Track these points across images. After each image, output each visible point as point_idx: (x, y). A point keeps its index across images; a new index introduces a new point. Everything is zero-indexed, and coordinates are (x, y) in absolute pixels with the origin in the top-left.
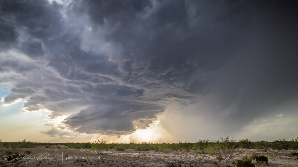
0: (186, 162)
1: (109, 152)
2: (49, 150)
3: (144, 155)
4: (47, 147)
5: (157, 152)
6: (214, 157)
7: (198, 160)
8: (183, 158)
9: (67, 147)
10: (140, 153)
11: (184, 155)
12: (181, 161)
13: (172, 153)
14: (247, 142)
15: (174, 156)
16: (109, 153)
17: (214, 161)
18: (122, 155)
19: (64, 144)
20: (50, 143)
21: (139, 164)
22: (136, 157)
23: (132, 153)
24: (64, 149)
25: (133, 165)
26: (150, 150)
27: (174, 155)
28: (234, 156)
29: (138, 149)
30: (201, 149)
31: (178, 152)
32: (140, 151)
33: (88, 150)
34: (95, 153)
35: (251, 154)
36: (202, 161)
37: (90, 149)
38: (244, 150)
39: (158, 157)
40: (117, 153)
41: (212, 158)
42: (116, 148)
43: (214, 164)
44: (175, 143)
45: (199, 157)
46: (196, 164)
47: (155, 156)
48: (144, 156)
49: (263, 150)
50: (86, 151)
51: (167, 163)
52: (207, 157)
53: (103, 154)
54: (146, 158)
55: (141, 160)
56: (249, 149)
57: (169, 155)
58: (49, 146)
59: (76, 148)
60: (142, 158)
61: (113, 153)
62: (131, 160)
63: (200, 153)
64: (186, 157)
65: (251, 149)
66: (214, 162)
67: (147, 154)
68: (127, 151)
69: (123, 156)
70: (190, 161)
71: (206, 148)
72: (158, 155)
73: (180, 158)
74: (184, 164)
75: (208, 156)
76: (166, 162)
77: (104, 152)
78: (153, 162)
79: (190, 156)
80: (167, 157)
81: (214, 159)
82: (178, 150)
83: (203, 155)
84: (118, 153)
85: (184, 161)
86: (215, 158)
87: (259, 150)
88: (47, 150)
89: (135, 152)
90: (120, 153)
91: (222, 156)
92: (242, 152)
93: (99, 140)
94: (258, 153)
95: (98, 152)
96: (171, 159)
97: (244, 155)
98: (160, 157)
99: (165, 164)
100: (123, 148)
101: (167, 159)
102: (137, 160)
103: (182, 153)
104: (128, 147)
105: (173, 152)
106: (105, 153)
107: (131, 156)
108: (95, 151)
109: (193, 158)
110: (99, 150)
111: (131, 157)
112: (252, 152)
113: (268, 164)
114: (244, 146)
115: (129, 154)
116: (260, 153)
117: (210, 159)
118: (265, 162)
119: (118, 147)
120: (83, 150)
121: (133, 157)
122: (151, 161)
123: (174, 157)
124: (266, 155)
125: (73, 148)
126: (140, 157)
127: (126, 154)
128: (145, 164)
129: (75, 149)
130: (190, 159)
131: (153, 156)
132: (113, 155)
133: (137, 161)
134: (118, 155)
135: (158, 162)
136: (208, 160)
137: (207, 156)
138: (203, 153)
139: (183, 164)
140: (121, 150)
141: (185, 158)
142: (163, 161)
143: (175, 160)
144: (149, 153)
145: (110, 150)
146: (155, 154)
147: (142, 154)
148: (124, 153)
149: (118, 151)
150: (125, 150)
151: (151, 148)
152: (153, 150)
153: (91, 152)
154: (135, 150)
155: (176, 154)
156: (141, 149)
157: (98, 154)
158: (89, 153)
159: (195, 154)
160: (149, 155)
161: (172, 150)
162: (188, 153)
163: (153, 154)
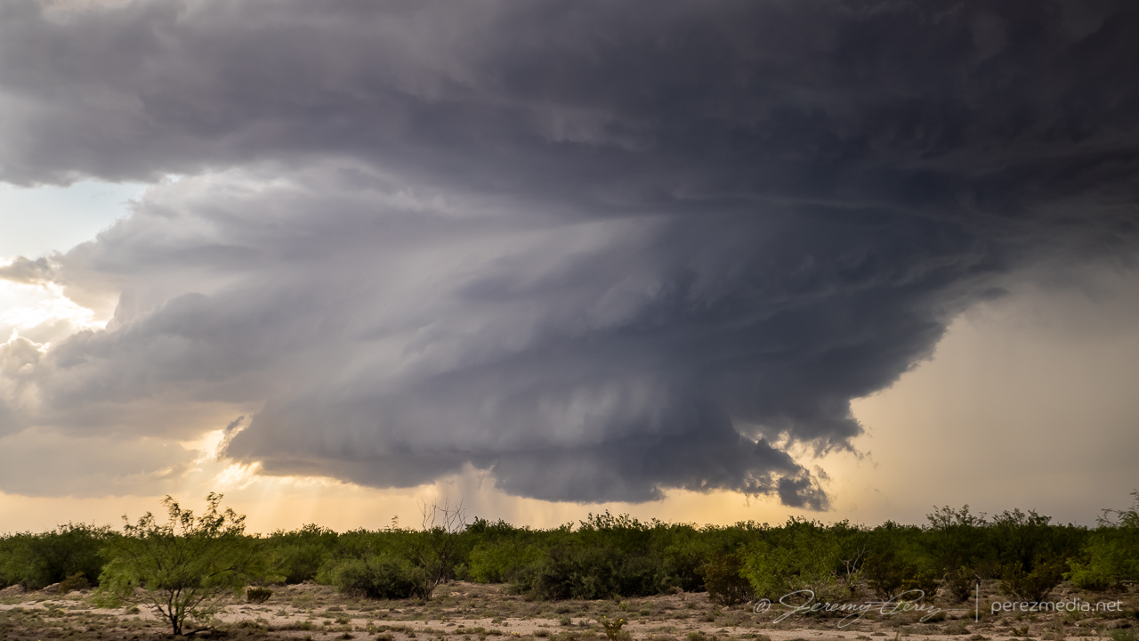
1: (275, 615)
5: (731, 604)
10: (576, 621)
13: (872, 616)
16: (282, 621)
23: (499, 619)
26: (666, 591)
29: (549, 580)
32: (566, 595)
33: (75, 604)
34: (148, 625)
37: (91, 593)
40: (355, 622)
42: (347, 574)
44: (903, 521)
50: (54, 612)
53: (217, 635)
57: (850, 636)
61: (319, 622)
67: (633, 624)
68: (439, 601)
72: (741, 631)
77: (233, 613)
82: (941, 591)
84: (363, 623)
89: (519, 602)
90: (378, 623)
93: (183, 508)
95: (174, 619)
100: (408, 570)
104: (458, 569)
106: (245, 625)
108: (147, 612)
110: (181, 595)
115: (469, 624)
119: (357, 565)
120: (26, 606)
127: (435, 625)
140: (392, 595)
144: (661, 613)
145: (286, 599)
146: (709, 630)
147: (588, 626)
148: (418, 616)
149: (363, 601)
150: (429, 592)
151: (672, 575)
152: (697, 591)
153: (100, 616)
154: (527, 588)
155: (915, 626)
156: (579, 581)
157: (170, 631)
158: (84, 629)
159: (1101, 627)
160: (653, 631)
161: (872, 592)
162: (1033, 620)
163: (691, 621)
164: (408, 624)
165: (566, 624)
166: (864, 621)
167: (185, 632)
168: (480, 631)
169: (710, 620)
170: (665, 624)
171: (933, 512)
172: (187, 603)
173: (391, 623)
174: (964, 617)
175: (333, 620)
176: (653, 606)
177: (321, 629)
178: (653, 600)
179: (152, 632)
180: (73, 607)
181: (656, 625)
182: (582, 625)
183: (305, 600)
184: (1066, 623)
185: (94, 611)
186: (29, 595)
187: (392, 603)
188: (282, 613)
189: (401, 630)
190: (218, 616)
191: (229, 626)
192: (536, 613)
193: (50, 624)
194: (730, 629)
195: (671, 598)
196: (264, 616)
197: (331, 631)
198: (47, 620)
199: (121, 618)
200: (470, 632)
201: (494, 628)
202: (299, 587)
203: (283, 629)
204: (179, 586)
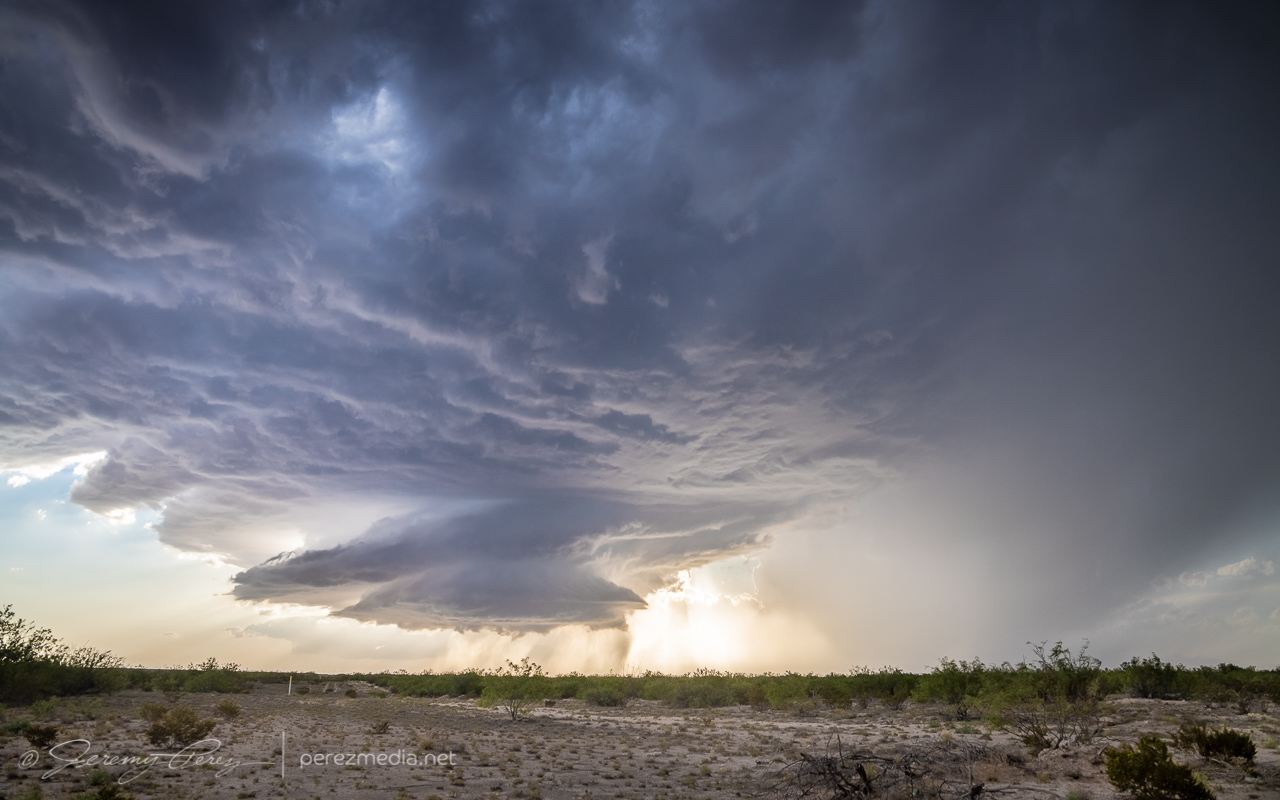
0: (888, 757)
1: (557, 713)
2: (312, 701)
3: (708, 724)
4: (303, 692)
5: (761, 710)
6: (1010, 735)
7: (938, 746)
8: (874, 739)
9: (383, 690)
10: (691, 718)
11: (879, 726)
12: (864, 751)
13: (824, 716)
14: (1158, 671)
15: (834, 730)
16: (560, 716)
17: (1007, 752)
18: (613, 725)
19: (371, 679)
20: (312, 675)
21: (685, 761)
22: (674, 733)
23: (656, 716)
24: (372, 698)
25: (661, 767)
26: (731, 704)
27: (833, 725)
28: (1096, 732)
29: (680, 699)
30: (952, 701)
31: (851, 714)
32: (687, 706)
33: (471, 705)
34: (502, 715)
35: (1177, 724)
36: (957, 752)
37: (479, 700)
38: (1144, 705)
39: (767, 734)
40: (592, 717)
41: (1000, 739)
42: (590, 695)
43: (1010, 764)
44: (839, 672)
45: (945, 732)
47: (754, 728)
48: (708, 731)
49: (1230, 705)
50: (462, 708)
51: (805, 757)
52: (979, 736)
53: (532, 721)
54: (716, 737)
55: (695, 745)
56: (1164, 702)
57: (815, 725)
58: (311, 688)
59: (422, 695)
60: (698, 739)
61: (576, 716)
62: (650, 747)
63: (948, 718)
64: (887, 734)
65: (1177, 702)
66: (1009, 756)
67: (717, 720)
68: (630, 708)
69: (619, 728)
70: (904, 752)
71: (973, 695)
72: (765, 723)
73: (860, 738)
74: (878, 766)
75: (983, 730)
76: (802, 755)
77: (539, 712)
78: (746, 755)
79: (906, 729)
80: (805, 735)
81: (1008, 743)
82: (854, 704)
83: (959, 725)
84: (596, 717)
85: (878, 752)
86: (1012, 739)
87: (1214, 705)
88: (302, 702)
89: (665, 710)
90: (602, 718)
91: (1047, 730)
92: (1134, 716)
93: (515, 664)
94: (1209, 717)
95: (513, 714)
96: (823, 741)
97: (1144, 727)
98: (776, 735)
99: (796, 765)
100: (617, 695)
101: (804, 743)
102: (674, 745)
103: (871, 716)
104: (639, 694)
105: (828, 712)
106: (544, 717)
107: (653, 728)
108: (501, 709)
109: (917, 737)
110: (516, 702)
111: (649, 734)
112: (1179, 716)
113: (1256, 770)
114: (1144, 686)
115: (643, 719)
116: (1218, 721)
117: (990, 744)
118: (1241, 760)
119: (594, 691)
120: (450, 705)
121: (661, 732)
122: (735, 749)
123: (835, 736)
124: (1248, 731)
125: (410, 695)
126: (691, 731)
127: (628, 719)
128: (711, 763)
129: (416, 700)
130: (906, 742)
131: (745, 727)
132: (576, 723)
133: (677, 751)
134: (595, 725)
135: (768, 753)
136: (985, 747)
137: (977, 732)
138: (963, 716)
139: (873, 765)
140: (608, 705)
141: (882, 737)
142: (788, 749)
143: (840, 747)
144: (729, 714)
145: (562, 706)
146: (751, 722)
147: (697, 721)
148: (620, 715)
149: (596, 707)
150: (626, 704)
151: (734, 697)
152: (746, 705)
153: (481, 711)
154: (669, 703)
155: (843, 720)
156: (692, 700)
157: (511, 719)
158: (474, 716)
159: (925, 720)
160: (725, 723)
161: (824, 705)
162: (896, 717)
163: (743, 719)
164: (616, 718)
165: (686, 719)
166: (821, 718)
167: (517, 719)
168: (648, 722)
169: (752, 718)
170: (731, 720)
171: (851, 668)
172: (518, 706)
173: (608, 718)
174: (865, 716)
175: (582, 716)
176: (726, 712)
177: (578, 720)
178: (726, 709)
179: (503, 719)
181: (727, 720)
182: (694, 720)
183: (570, 706)
184: (909, 718)
185: (479, 708)
186: (452, 700)
187: (609, 708)
188: (560, 712)
189: (612, 721)
190: (532, 712)
191: (537, 717)
192: (673, 714)
193: (460, 713)
194: (760, 722)
195: (734, 708)
196: (553, 713)
197: (581, 721)
198: (459, 711)
199: (490, 712)
200: (643, 723)
201: (654, 721)
202: (568, 700)
203: (561, 719)
204: (515, 698)
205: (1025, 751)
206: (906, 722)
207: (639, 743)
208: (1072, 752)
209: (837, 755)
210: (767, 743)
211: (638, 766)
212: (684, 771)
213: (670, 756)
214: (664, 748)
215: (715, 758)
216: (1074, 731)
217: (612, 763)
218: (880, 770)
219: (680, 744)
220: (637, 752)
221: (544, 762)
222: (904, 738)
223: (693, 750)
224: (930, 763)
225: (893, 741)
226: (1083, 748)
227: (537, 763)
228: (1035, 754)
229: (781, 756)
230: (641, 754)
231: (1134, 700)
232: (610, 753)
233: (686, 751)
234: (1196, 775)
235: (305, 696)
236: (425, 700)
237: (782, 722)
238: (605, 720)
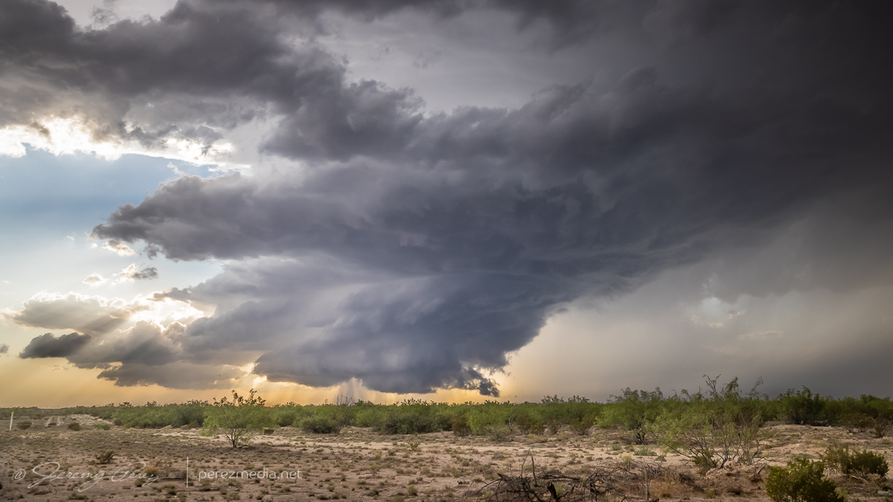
0: (575, 476)
1: (275, 440)
2: (33, 435)
3: (415, 448)
4: (25, 427)
5: (462, 436)
6: (682, 457)
7: (618, 466)
8: (562, 461)
9: (107, 422)
10: (399, 443)
11: (567, 449)
12: (554, 472)
13: (519, 441)
14: (810, 402)
15: (528, 454)
16: (278, 443)
17: (679, 471)
18: (327, 451)
19: (95, 412)
20: (35, 409)
21: (394, 482)
22: (383, 457)
23: (367, 442)
24: (95, 430)
25: (372, 488)
26: (436, 431)
27: (527, 448)
28: (756, 453)
29: (389, 426)
30: (632, 427)
31: (543, 439)
32: (395, 433)
33: (193, 435)
34: (223, 443)
35: (823, 446)
36: (636, 471)
37: (200, 429)
38: (796, 430)
39: (468, 457)
40: (308, 443)
41: (673, 460)
42: (305, 423)
43: (682, 482)
45: (625, 454)
46: (614, 481)
47: (456, 452)
48: (414, 455)
49: (868, 430)
50: (185, 437)
51: (502, 477)
52: (655, 458)
53: (251, 448)
54: (421, 460)
55: (403, 467)
56: (814, 428)
57: (510, 449)
58: (34, 423)
59: (145, 426)
60: (405, 462)
61: (293, 443)
62: (361, 470)
63: (628, 442)
64: (573, 456)
65: (824, 428)
66: (681, 475)
67: (422, 445)
68: (343, 435)
69: (333, 453)
70: (589, 472)
71: (652, 421)
72: (466, 447)
73: (551, 460)
74: (566, 484)
75: (659, 452)
76: (500, 475)
77: (258, 439)
78: (449, 476)
79: (591, 452)
80: (502, 458)
81: (680, 463)
82: (546, 430)
83: (637, 448)
84: (311, 444)
85: (567, 472)
86: (683, 460)
87: (855, 430)
88: (23, 437)
89: (376, 435)
90: (318, 444)
91: (713, 452)
92: (788, 439)
93: (239, 395)
94: (851, 441)
95: (234, 442)
96: (518, 463)
97: (796, 449)
98: (476, 458)
99: (494, 484)
100: (331, 422)
101: (501, 465)
102: (383, 467)
103: (560, 440)
104: (351, 421)
105: (522, 437)
106: (263, 444)
107: (364, 452)
109: (601, 459)
110: (237, 431)
111: (361, 458)
112: (826, 439)
113: (887, 484)
114: (797, 415)
115: (355, 444)
116: (858, 444)
117: (665, 465)
118: (877, 476)
119: (309, 419)
120: (173, 434)
121: (371, 456)
122: (439, 471)
123: (529, 458)
124: (882, 452)
125: (133, 427)
126: (399, 456)
127: (341, 445)
128: (417, 483)
129: (140, 431)
130: (591, 463)
131: (448, 451)
132: (293, 450)
133: (386, 473)
134: (311, 450)
135: (468, 474)
136: (660, 467)
137: (653, 454)
138: (640, 441)
139: (563, 483)
140: (323, 432)
141: (570, 459)
142: (487, 471)
143: (533, 468)
144: (434, 440)
145: (280, 433)
146: (454, 447)
147: (404, 446)
148: (334, 441)
149: (312, 434)
150: (339, 431)
151: (439, 424)
152: (449, 431)
153: (203, 439)
154: (379, 430)
155: (536, 444)
156: (400, 426)
157: (232, 446)
158: (196, 444)
159: (608, 444)
160: (430, 447)
161: (519, 431)
162: (582, 441)
163: (446, 443)
164: (330, 444)
165: (395, 444)
166: (516, 443)
167: (238, 447)
168: (360, 447)
169: (454, 443)
170: (435, 445)
171: (543, 398)
172: (239, 435)
173: (323, 444)
174: (555, 441)
175: (299, 442)
176: (431, 437)
177: (294, 446)
178: (430, 434)
179: (224, 446)
180: (192, 435)
181: (432, 445)
182: (402, 445)
183: (288, 434)
184: (594, 442)
185: (201, 437)
186: (175, 430)
187: (324, 435)
188: (278, 439)
189: (327, 447)
190: (252, 440)
191: (256, 444)
192: (383, 440)
193: (183, 442)
194: (462, 447)
195: (438, 434)
196: (271, 440)
197: (298, 447)
198: (181, 441)
199: (212, 440)
200: (355, 448)
201: (366, 446)
202: (286, 428)
203: (279, 446)
204: (236, 427)
205: (694, 471)
206: (591, 445)
207: (351, 467)
208: (734, 472)
209: (530, 475)
210: (468, 465)
211: (351, 487)
212: (393, 491)
213: (379, 477)
214: (374, 470)
215: (421, 479)
216: (737, 453)
217: (326, 485)
218: (567, 488)
219: (389, 467)
220: (350, 475)
221: (263, 485)
222: (590, 459)
223: (400, 472)
224: (613, 481)
225: (579, 462)
226: (744, 468)
227: (256, 487)
228: (703, 473)
229: (481, 477)
230: (353, 477)
231: (788, 427)
232: (324, 476)
233: (394, 473)
234: (838, 490)
235: (27, 430)
236: (148, 431)
237: (482, 446)
238: (319, 446)
